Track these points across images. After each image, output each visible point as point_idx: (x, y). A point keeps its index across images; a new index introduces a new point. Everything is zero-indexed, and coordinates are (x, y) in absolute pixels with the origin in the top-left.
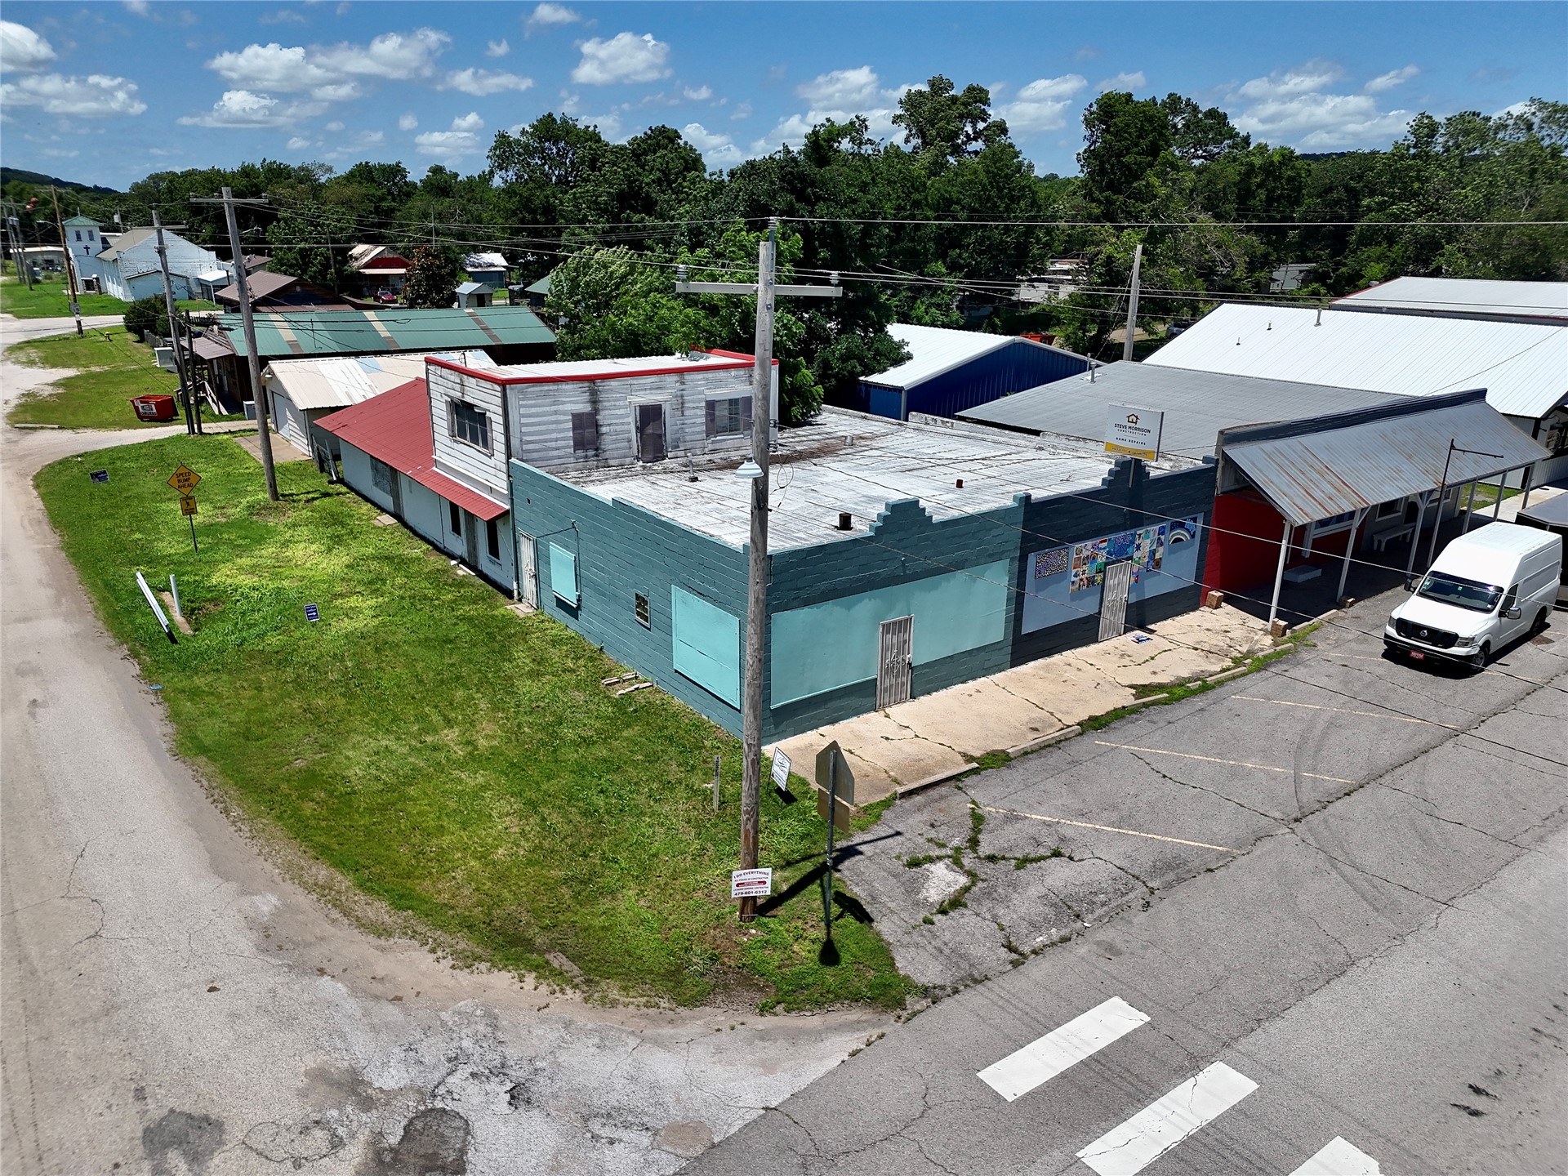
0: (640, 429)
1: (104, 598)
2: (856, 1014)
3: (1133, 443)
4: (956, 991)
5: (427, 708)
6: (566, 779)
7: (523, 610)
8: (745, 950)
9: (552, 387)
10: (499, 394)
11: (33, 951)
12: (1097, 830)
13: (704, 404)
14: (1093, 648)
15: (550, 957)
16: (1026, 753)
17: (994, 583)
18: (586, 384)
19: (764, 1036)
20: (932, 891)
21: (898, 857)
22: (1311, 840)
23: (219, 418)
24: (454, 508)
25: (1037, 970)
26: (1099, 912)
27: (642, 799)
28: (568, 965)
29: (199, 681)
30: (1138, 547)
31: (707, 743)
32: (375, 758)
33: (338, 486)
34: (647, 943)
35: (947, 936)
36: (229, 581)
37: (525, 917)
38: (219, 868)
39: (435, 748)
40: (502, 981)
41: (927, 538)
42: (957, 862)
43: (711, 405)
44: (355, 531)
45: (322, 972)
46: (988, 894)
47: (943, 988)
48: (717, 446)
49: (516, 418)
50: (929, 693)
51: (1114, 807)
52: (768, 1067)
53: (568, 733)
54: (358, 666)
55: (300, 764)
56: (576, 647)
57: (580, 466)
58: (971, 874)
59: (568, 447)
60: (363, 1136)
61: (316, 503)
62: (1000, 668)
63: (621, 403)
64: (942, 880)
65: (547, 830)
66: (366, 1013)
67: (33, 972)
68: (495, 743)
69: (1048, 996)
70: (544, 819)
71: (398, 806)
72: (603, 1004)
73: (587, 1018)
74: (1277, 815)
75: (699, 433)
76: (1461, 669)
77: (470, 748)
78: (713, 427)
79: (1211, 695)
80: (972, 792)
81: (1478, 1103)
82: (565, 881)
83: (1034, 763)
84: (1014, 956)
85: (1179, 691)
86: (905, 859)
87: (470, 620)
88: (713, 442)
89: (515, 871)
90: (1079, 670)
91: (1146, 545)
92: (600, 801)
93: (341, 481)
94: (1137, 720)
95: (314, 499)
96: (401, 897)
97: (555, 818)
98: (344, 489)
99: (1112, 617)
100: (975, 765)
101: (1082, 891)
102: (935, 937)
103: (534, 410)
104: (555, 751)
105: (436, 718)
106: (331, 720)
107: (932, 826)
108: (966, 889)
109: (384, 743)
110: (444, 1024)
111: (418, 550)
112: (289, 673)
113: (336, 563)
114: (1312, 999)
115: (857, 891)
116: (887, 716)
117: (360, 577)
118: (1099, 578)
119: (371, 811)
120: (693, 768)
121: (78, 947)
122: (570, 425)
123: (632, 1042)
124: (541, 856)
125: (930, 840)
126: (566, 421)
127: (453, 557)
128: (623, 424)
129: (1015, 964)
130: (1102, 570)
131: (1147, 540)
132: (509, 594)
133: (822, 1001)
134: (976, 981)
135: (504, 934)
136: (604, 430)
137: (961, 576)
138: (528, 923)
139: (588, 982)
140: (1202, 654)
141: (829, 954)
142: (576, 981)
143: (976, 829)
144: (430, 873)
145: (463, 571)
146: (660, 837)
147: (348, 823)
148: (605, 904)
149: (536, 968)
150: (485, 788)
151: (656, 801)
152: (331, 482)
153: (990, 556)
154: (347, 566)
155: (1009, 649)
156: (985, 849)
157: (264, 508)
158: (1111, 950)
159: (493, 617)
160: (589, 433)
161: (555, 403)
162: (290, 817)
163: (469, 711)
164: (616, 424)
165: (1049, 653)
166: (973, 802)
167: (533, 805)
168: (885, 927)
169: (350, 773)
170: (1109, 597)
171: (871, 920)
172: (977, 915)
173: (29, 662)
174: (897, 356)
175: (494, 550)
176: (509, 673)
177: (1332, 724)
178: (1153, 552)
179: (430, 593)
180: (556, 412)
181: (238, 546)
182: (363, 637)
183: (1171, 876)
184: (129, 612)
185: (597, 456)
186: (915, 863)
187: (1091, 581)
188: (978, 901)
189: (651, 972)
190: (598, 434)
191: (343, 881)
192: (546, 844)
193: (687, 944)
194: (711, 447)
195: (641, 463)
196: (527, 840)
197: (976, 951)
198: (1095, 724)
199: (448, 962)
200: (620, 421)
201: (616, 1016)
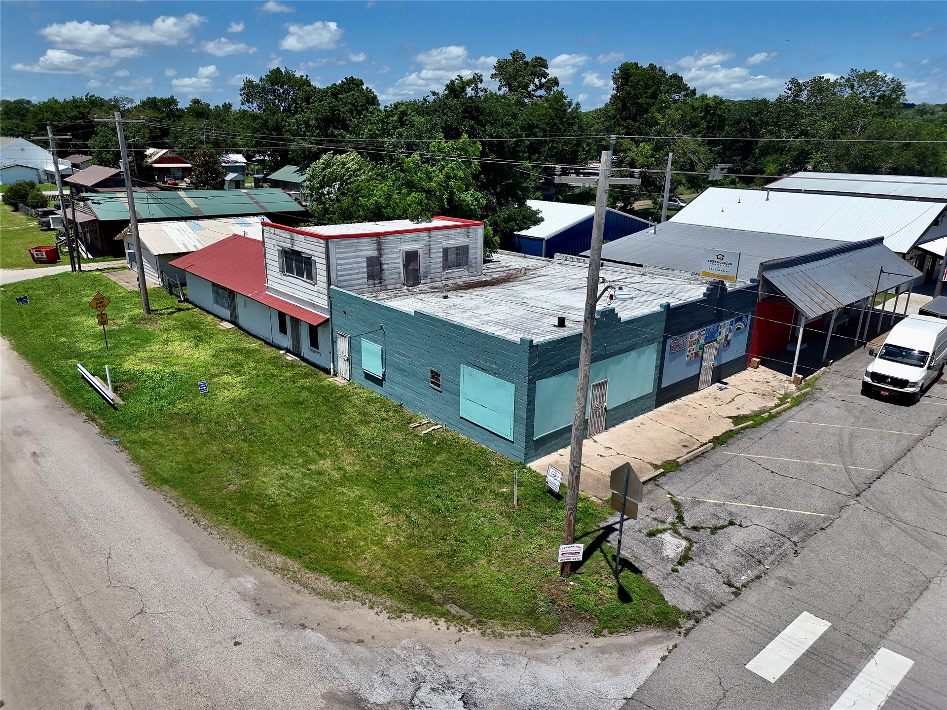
0: (406, 266)
1: (56, 381)
2: (652, 633)
3: (719, 271)
4: (708, 614)
5: (303, 447)
6: (411, 490)
7: (339, 381)
8: (571, 596)
9: (355, 240)
10: (324, 246)
11: (103, 626)
12: (748, 507)
13: (441, 250)
14: (696, 394)
15: (448, 607)
16: (687, 461)
17: (647, 358)
18: (375, 239)
19: (603, 650)
20: (669, 551)
21: (640, 531)
22: (871, 507)
23: (88, 261)
24: (282, 316)
25: (751, 596)
26: (771, 558)
27: (465, 500)
28: (462, 612)
29: (144, 435)
30: (720, 334)
31: (493, 463)
32: (282, 481)
33: (186, 304)
34: (506, 596)
35: (690, 580)
36: (137, 368)
37: (422, 582)
38: (207, 559)
39: (320, 473)
40: (424, 624)
41: (618, 332)
42: (676, 532)
43: (446, 251)
44: (209, 333)
45: (303, 626)
46: (703, 550)
47: (699, 612)
48: (449, 276)
49: (334, 261)
50: (614, 426)
51: (752, 493)
52: (615, 671)
53: (403, 460)
54: (246, 421)
55: (232, 487)
56: (384, 405)
57: (371, 289)
58: (687, 539)
59: (364, 278)
61: (175, 315)
62: (649, 409)
63: (395, 250)
64: (672, 545)
65: (413, 524)
66: (344, 653)
67: (109, 640)
68: (357, 468)
69: (765, 614)
70: (408, 516)
71: (311, 512)
72: (495, 636)
73: (488, 646)
74: (845, 492)
75: (439, 268)
76: (909, 400)
77: (342, 472)
78: (447, 265)
79: (778, 420)
80: (666, 487)
82: (439, 556)
83: (694, 468)
84: (733, 590)
85: (758, 419)
86: (645, 531)
87: (308, 389)
88: (447, 273)
89: (403, 551)
90: (695, 408)
91: (724, 332)
92: (439, 502)
93: (186, 300)
94: (742, 438)
95: (173, 313)
96: (338, 573)
97: (414, 516)
98: (191, 306)
99: (706, 375)
100: (662, 470)
101: (756, 546)
102: (682, 580)
103: (344, 255)
104: (397, 472)
105: (311, 453)
106: (242, 458)
107: (652, 509)
108: (688, 549)
109: (284, 471)
110: (398, 657)
111: (255, 345)
112: (202, 428)
113: (203, 354)
114: (917, 604)
116: (595, 441)
117: (225, 363)
118: (700, 353)
119: (293, 516)
120: (490, 480)
121: (133, 621)
122: (365, 264)
123: (524, 661)
124: (415, 541)
125: (655, 519)
126: (363, 262)
127: (280, 348)
128: (395, 263)
129: (736, 594)
130: (702, 348)
131: (725, 329)
132: (327, 372)
133: (630, 625)
134: (718, 607)
135: (413, 594)
136: (385, 267)
137: (633, 354)
138: (425, 586)
139: (480, 622)
140: (759, 396)
141: (624, 596)
142: (472, 622)
143: (679, 511)
144: (349, 556)
145: (290, 357)
146: (487, 524)
147: (281, 526)
148: (468, 570)
149: (442, 615)
150: (361, 497)
151: (475, 502)
152: (180, 301)
153: (649, 341)
154: (213, 356)
155: (655, 398)
156: (689, 523)
157: (142, 319)
158: (788, 583)
159: (322, 386)
160: (376, 269)
161: (356, 251)
162: (242, 524)
163: (332, 448)
164: (392, 263)
165: (673, 399)
166: (669, 494)
167: (397, 508)
168: (652, 575)
169: (267, 492)
170: (705, 364)
171: (641, 572)
172: (701, 564)
173: (20, 427)
174: (535, 219)
175: (314, 343)
176: (348, 422)
177: (852, 436)
178: (727, 336)
179: (275, 372)
180: (357, 257)
181: (133, 344)
182: (243, 402)
183: (802, 534)
184: (77, 390)
185: (380, 283)
186: (652, 534)
187: (696, 354)
188: (698, 555)
189: (517, 613)
190: (382, 270)
191: (294, 565)
192: (416, 533)
193: (533, 594)
194: (445, 276)
195: (406, 287)
196: (403, 531)
197: (711, 588)
198: (719, 441)
199: (384, 615)
200: (394, 261)
201: (506, 644)
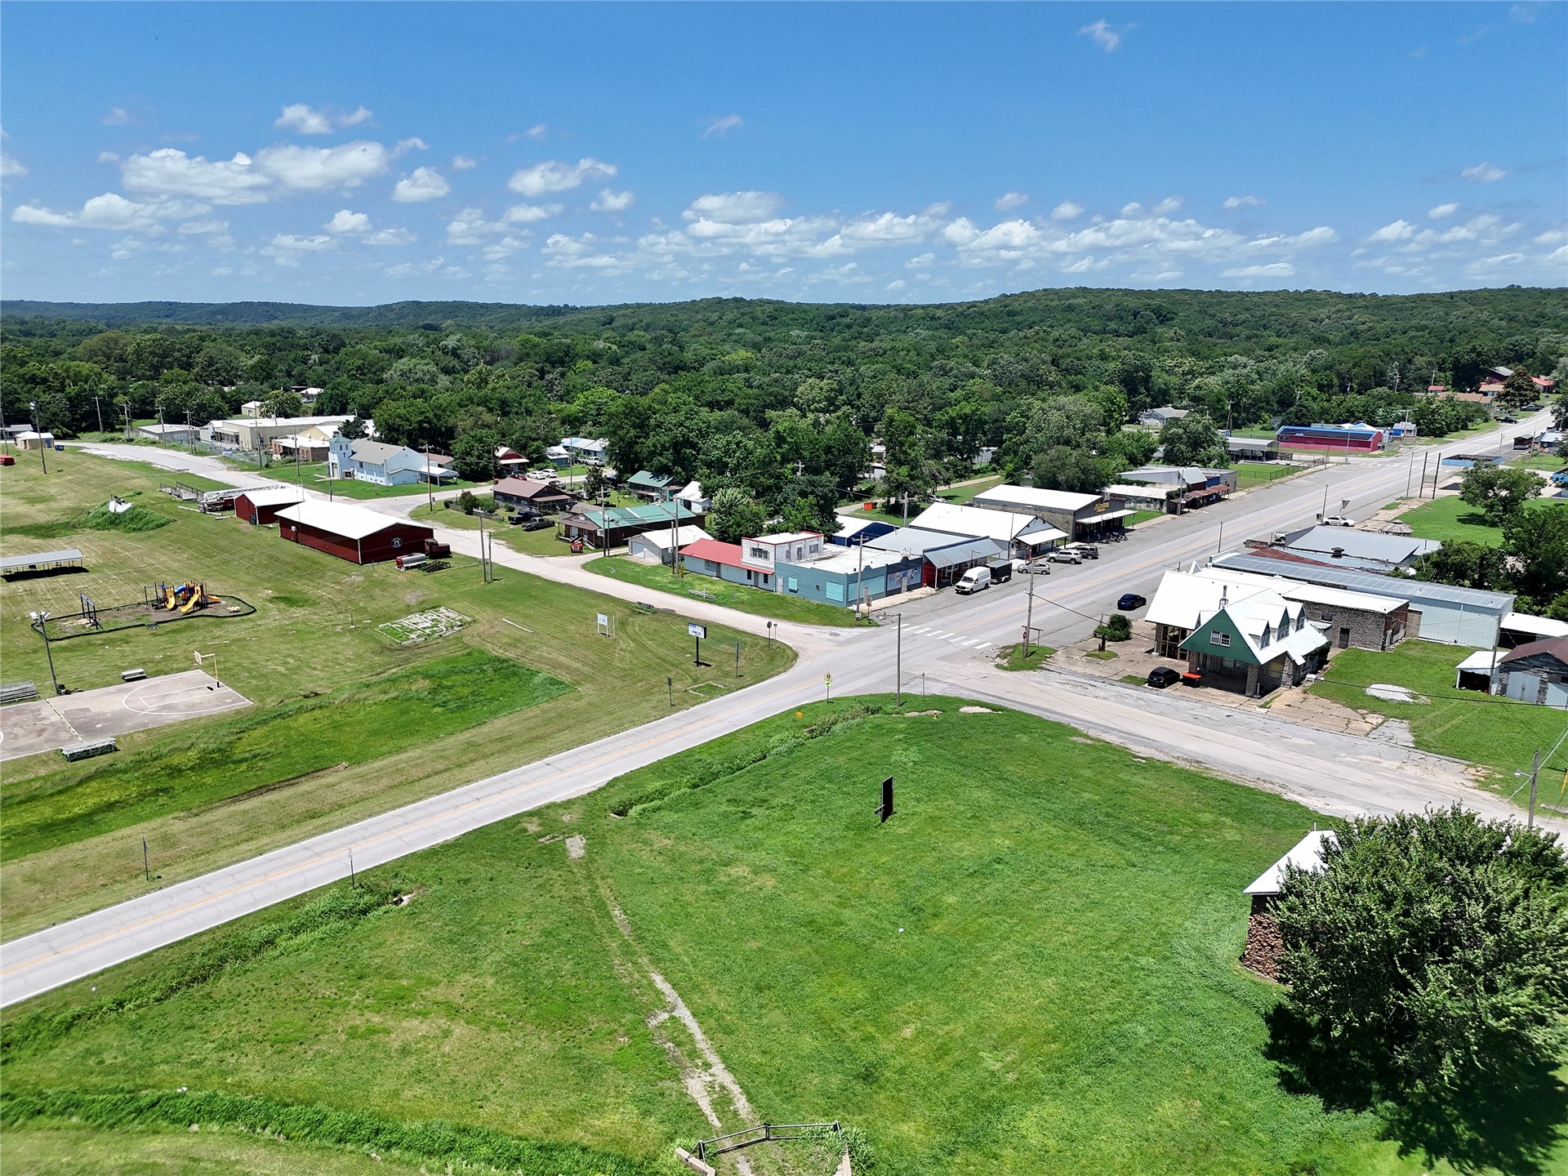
0: (798, 553)
3: (906, 554)
7: (779, 593)
13: (809, 546)
14: (901, 594)
16: (891, 607)
17: (882, 580)
18: (789, 543)
24: (749, 572)
30: (909, 574)
41: (871, 572)
43: (811, 546)
48: (812, 556)
49: (777, 552)
50: (874, 600)
56: (798, 598)
75: (808, 553)
76: (967, 593)
78: (811, 552)
88: (814, 554)
90: (898, 598)
95: (685, 574)
99: (904, 588)
103: (780, 550)
111: (735, 584)
130: (902, 579)
131: (910, 572)
137: (877, 580)
140: (922, 594)
145: (754, 587)
153: (882, 576)
155: (885, 594)
165: (891, 595)
170: (903, 584)
174: (840, 527)
175: (766, 581)
178: (912, 575)
180: (783, 550)
185: (790, 559)
187: (900, 581)
190: (790, 554)
195: (797, 560)
200: (794, 552)
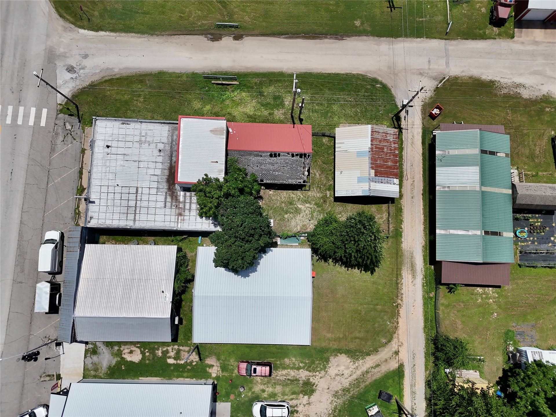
4: (56, 116)
12: (63, 149)
20: (68, 124)
22: (45, 167)
26: (54, 136)
28: (85, 90)
40: (88, 84)
42: (70, 130)
51: (65, 155)
58: (67, 130)
60: (76, 67)
64: (68, 127)
73: (77, 88)
81: (15, 136)
83: (79, 156)
84: (56, 124)
94: (77, 178)
101: (57, 138)
102: (62, 119)
107: (77, 133)
108: (66, 127)
115: (73, 117)
125: (74, 130)
143: (73, 137)
156: (69, 135)
166: (77, 141)
167: (116, 100)
168: (67, 116)
183: (53, 149)
188: (63, 127)
197: (59, 121)
198: (80, 172)
199: (93, 81)
201: (76, 89)
